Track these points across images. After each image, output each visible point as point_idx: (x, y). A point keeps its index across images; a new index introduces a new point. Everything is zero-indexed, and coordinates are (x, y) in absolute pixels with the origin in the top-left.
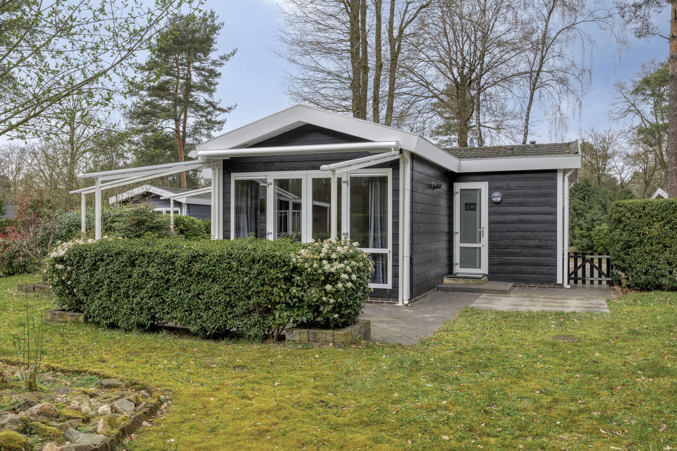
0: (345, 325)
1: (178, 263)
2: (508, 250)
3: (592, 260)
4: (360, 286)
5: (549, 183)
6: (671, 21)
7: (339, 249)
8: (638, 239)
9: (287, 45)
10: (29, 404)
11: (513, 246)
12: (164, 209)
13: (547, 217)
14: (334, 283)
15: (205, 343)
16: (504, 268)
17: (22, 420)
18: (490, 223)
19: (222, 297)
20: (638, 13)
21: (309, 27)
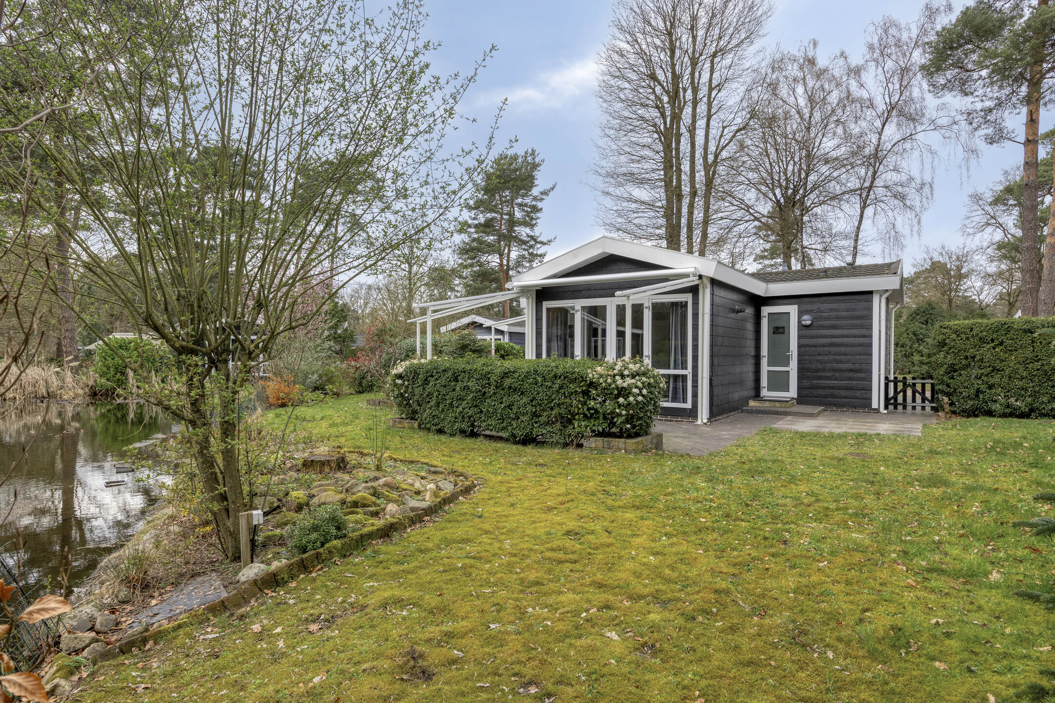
0: (637, 435)
1: (493, 378)
2: (819, 374)
3: (914, 384)
4: (650, 400)
5: (863, 304)
6: (1026, 124)
7: (631, 366)
8: (964, 362)
9: (601, 178)
10: (376, 479)
11: (824, 370)
12: (487, 337)
13: (861, 340)
14: (626, 397)
15: (514, 447)
16: (814, 392)
17: (373, 487)
18: (799, 346)
19: (529, 408)
20: (989, 118)
21: (623, 159)
